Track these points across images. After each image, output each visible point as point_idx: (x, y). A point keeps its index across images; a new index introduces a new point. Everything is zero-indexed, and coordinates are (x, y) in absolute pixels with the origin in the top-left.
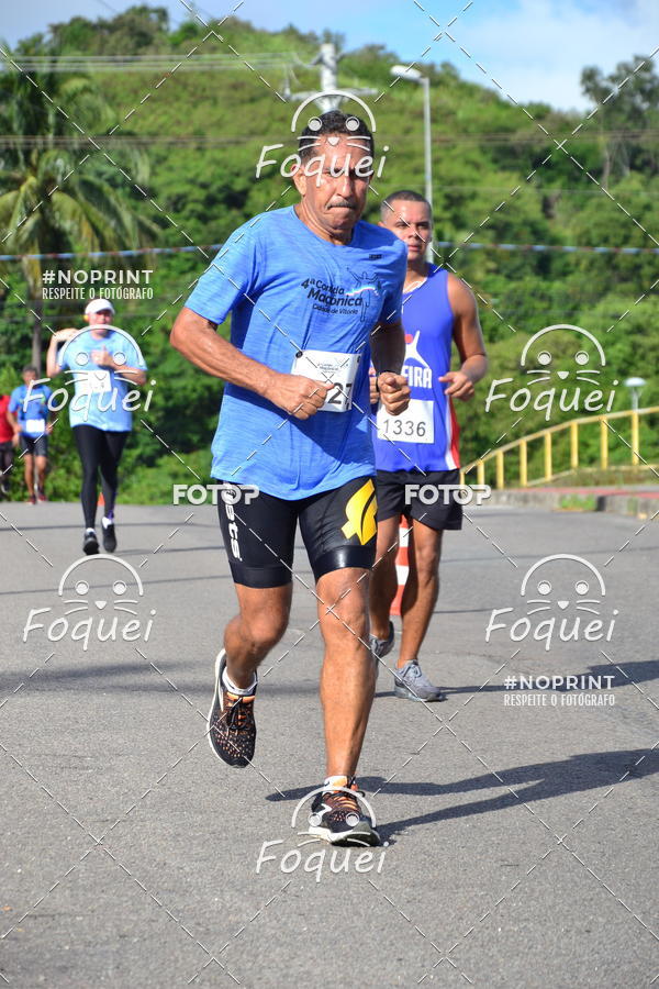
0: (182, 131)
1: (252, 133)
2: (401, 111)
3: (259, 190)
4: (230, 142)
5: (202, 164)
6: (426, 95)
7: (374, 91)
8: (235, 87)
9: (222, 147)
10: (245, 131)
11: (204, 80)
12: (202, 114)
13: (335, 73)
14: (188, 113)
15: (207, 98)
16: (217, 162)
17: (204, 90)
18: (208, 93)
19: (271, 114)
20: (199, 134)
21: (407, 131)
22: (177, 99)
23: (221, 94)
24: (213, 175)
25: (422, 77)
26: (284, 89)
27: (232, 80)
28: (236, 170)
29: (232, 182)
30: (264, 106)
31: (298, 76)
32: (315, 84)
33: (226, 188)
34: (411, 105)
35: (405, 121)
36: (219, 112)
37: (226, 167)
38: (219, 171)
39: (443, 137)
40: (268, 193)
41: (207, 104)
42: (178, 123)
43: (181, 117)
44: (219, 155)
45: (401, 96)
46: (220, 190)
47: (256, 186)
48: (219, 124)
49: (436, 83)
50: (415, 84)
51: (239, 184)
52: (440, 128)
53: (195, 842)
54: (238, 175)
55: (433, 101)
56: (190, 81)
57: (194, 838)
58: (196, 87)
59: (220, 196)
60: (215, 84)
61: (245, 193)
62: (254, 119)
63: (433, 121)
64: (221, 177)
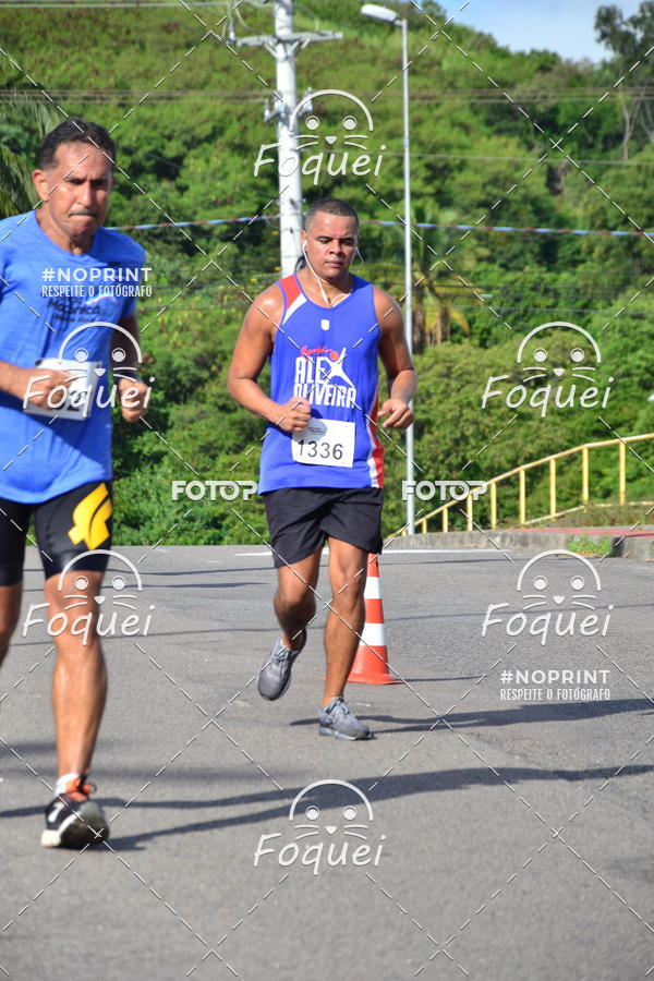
0: (101, 83)
1: (188, 86)
2: (373, 61)
3: (195, 157)
4: (161, 98)
5: (126, 124)
6: (404, 40)
7: (339, 35)
8: (167, 28)
9: (150, 103)
10: (180, 84)
11: (129, 20)
12: (126, 62)
13: (291, 13)
14: (109, 61)
15: (134, 42)
16: (144, 122)
17: (128, 32)
18: (132, 36)
19: (211, 63)
20: (122, 86)
21: (381, 85)
22: (95, 43)
23: (149, 37)
24: (138, 139)
25: (399, 18)
26: (227, 34)
27: (165, 21)
28: (167, 132)
29: (163, 147)
30: (203, 53)
31: (244, 16)
32: (268, 25)
33: (156, 153)
34: (385, 52)
35: (377, 72)
36: (148, 59)
37: (155, 127)
38: (147, 132)
39: (424, 93)
40: (207, 161)
41: (132, 49)
42: (97, 72)
43: (99, 65)
44: (146, 113)
45: (372, 41)
46: (148, 158)
47: (193, 152)
48: (147, 75)
49: (415, 26)
50: (391, 27)
51: (172, 149)
52: (421, 81)
53: (112, 963)
54: (170, 138)
55: (412, 48)
56: (112, 21)
57: (111, 958)
58: (119, 28)
59: (148, 164)
60: (142, 25)
61: (179, 160)
62: (190, 69)
63: (412, 72)
64: (149, 140)
